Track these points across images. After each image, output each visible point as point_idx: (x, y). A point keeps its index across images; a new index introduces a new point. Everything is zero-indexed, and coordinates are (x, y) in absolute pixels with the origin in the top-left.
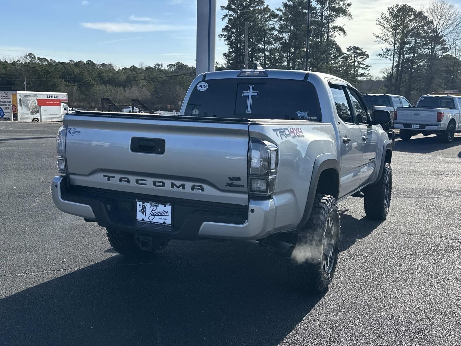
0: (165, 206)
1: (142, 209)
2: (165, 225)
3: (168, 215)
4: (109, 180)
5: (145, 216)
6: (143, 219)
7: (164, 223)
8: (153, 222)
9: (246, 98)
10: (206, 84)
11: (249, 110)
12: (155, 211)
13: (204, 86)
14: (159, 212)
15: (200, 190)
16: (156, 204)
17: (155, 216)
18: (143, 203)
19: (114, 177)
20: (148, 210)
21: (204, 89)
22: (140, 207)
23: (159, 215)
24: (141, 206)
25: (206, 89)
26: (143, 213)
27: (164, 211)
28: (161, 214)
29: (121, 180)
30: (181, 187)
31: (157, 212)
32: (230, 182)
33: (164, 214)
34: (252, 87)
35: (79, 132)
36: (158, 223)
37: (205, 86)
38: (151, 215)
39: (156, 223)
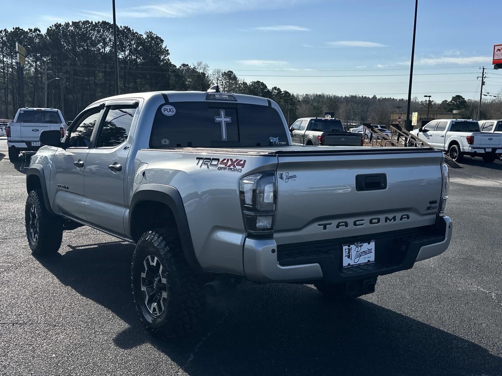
0: (369, 244)
1: (348, 253)
2: (370, 263)
3: (372, 252)
4: (325, 228)
5: (351, 259)
6: (349, 264)
7: (369, 261)
8: (359, 264)
9: (220, 124)
10: (172, 107)
11: (224, 138)
12: (360, 252)
13: (170, 110)
14: (364, 252)
15: (407, 219)
16: (361, 244)
17: (360, 257)
18: (349, 246)
19: (331, 224)
20: (353, 253)
21: (171, 114)
22: (346, 252)
23: (364, 254)
24: (347, 250)
25: (173, 113)
26: (349, 257)
27: (368, 249)
28: (365, 253)
29: (338, 226)
30: (393, 220)
31: (361, 252)
32: (429, 205)
33: (368, 253)
34: (223, 112)
35: (295, 176)
36: (363, 263)
37: (172, 110)
38: (356, 257)
39: (362, 264)
